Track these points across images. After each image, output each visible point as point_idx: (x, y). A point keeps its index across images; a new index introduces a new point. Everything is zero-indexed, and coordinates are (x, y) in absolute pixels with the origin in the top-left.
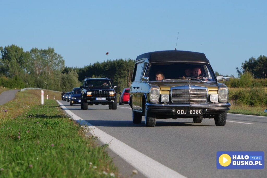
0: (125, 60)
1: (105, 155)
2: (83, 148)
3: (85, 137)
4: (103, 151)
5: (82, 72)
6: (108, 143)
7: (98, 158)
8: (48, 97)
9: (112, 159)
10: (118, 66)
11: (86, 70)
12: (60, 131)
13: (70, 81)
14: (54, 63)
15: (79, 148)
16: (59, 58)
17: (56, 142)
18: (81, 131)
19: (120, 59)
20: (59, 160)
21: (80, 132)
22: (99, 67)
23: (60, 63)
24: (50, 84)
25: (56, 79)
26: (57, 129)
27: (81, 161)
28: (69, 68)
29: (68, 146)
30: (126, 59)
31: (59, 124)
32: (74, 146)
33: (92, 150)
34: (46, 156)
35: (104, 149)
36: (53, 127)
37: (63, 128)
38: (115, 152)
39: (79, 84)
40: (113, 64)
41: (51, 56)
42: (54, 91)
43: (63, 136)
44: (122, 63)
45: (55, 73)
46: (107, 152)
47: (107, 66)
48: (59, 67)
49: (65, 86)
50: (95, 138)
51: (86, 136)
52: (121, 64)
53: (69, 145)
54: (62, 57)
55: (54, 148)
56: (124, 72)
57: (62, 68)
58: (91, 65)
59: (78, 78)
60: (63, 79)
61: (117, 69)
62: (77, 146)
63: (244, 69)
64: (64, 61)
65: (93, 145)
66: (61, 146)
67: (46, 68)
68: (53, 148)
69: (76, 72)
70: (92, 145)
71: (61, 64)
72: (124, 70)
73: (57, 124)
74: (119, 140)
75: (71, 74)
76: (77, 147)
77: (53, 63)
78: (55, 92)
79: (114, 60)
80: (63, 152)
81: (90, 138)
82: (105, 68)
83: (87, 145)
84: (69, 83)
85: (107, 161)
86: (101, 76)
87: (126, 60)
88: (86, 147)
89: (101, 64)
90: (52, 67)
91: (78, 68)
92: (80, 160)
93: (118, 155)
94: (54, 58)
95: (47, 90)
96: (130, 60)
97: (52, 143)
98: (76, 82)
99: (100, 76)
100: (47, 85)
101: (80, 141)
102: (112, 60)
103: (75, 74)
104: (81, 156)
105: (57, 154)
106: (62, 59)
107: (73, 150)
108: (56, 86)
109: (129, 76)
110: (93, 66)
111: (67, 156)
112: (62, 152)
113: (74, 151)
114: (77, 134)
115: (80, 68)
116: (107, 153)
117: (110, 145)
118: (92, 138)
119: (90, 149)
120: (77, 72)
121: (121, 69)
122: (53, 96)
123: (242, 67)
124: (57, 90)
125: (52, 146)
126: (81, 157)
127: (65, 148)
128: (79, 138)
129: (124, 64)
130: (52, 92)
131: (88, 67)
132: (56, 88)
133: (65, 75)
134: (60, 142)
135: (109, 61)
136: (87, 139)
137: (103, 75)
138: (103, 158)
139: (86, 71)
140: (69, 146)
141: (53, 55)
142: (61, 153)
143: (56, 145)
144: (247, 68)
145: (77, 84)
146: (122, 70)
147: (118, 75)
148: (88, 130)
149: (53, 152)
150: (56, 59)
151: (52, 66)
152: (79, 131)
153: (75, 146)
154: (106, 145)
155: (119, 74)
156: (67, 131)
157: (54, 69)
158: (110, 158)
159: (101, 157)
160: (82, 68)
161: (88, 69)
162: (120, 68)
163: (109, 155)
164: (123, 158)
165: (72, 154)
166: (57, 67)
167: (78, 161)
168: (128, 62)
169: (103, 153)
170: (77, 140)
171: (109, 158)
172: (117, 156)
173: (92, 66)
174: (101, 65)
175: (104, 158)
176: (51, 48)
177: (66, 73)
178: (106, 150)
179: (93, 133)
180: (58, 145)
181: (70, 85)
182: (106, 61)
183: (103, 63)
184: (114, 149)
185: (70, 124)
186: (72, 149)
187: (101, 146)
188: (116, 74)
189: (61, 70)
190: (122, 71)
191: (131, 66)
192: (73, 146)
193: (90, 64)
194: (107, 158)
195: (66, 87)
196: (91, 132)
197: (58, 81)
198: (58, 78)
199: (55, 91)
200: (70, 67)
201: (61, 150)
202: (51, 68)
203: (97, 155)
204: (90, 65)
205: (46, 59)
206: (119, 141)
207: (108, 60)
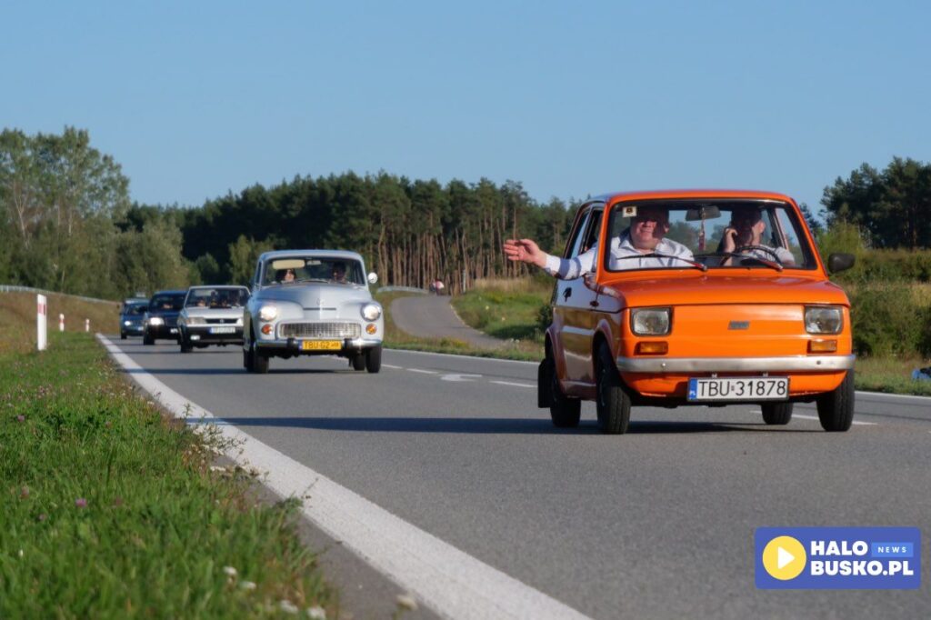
0: (367, 178)
1: (287, 542)
2: (201, 514)
3: (211, 472)
4: (279, 525)
5: (194, 222)
6: (298, 495)
7: (261, 549)
8: (65, 322)
9: (316, 555)
10: (337, 199)
11: (213, 216)
12: (111, 449)
13: (148, 258)
14: (86, 187)
15: (185, 513)
16: (106, 170)
17: (93, 491)
18: (194, 451)
19: (346, 173)
20: (106, 559)
21: (190, 453)
22: (265, 204)
23: (110, 187)
24: (71, 269)
25: (95, 251)
26: (99, 441)
27: (192, 562)
28: (144, 208)
29: (144, 507)
30: (370, 174)
31: (107, 423)
32: (166, 505)
33: (235, 519)
34: (56, 546)
35: (284, 517)
36: (82, 436)
37: (123, 439)
38: (325, 531)
39: (187, 269)
40: (316, 192)
41: (75, 162)
42: (86, 299)
43: (123, 468)
44: (352, 190)
45: (92, 228)
46: (296, 527)
47: (296, 199)
48: (105, 204)
49: (130, 279)
50: (247, 478)
51: (213, 469)
52: (351, 193)
53: (147, 501)
54: (119, 167)
55: (86, 515)
56: (360, 224)
57: (117, 208)
58: (231, 198)
59: (181, 248)
60: (122, 250)
61: (334, 210)
62: (178, 505)
63: (831, 213)
64: (125, 182)
65: (240, 502)
66: (114, 507)
67: (56, 207)
68: (83, 515)
69: (173, 226)
70: (235, 502)
71: (113, 192)
72: (361, 215)
73: (98, 423)
74: (344, 485)
75: (153, 231)
76: (179, 511)
77: (83, 191)
78: (89, 303)
79: (321, 177)
80: (123, 527)
81: (228, 478)
82: (289, 206)
83: (218, 501)
84: (145, 265)
85: (295, 563)
86: (272, 239)
87: (371, 178)
88: (214, 508)
89: (273, 191)
90: (81, 206)
91: (180, 207)
92: (191, 557)
93: (339, 543)
94: (90, 168)
95: (62, 295)
96: (386, 176)
97: (80, 496)
98: (173, 264)
99: (268, 240)
100: (59, 275)
101: (191, 488)
102: (315, 178)
103: (169, 233)
104: (192, 542)
105: (99, 537)
106: (119, 174)
107: (163, 522)
108: (94, 278)
109: (381, 238)
110: (238, 202)
111: (140, 543)
112: (117, 527)
113: (168, 525)
114: (179, 463)
115: (187, 207)
116: (295, 532)
117: (306, 502)
118: (235, 477)
119: (229, 519)
120: (177, 225)
121: (350, 212)
122: (84, 319)
123: (824, 202)
124: (98, 295)
125: (81, 505)
126: (194, 548)
127: (129, 514)
128: (186, 476)
129: (360, 192)
130: (80, 301)
131: (221, 204)
132: (94, 286)
133: (131, 235)
134: (110, 491)
135: (304, 182)
136: (217, 480)
137: (279, 237)
138: (279, 549)
139: (211, 219)
140: (148, 506)
141: (85, 159)
142: (114, 531)
143: (95, 502)
144: (845, 207)
145: (175, 272)
146: (353, 216)
147: (338, 237)
148: (219, 448)
149: (84, 529)
150: (96, 173)
151: (80, 202)
152: (183, 449)
153: (170, 505)
154: (294, 503)
155: (343, 233)
156: (137, 450)
157: (88, 211)
158: (306, 550)
159: (274, 549)
160: (197, 208)
161: (220, 213)
162: (346, 209)
163: (302, 543)
164: (360, 553)
165: (156, 537)
166: (98, 203)
167: (184, 561)
168: (378, 186)
169: (282, 531)
170: (177, 485)
171: (302, 550)
172: (333, 545)
173: (235, 199)
174: (272, 197)
175: (283, 552)
176: (77, 129)
177: (134, 227)
178: (290, 519)
179: (243, 456)
180: (101, 500)
181: (149, 275)
182: (290, 181)
183: (277, 190)
184: (323, 520)
185: (151, 423)
186: (159, 516)
187: (271, 506)
188: (330, 233)
189: (114, 217)
190: (354, 222)
191: (389, 200)
192: (163, 508)
193: (227, 194)
194: (297, 552)
195: (135, 284)
196: (232, 453)
197: (104, 260)
198: (102, 246)
199: (93, 297)
200: (149, 204)
201: (114, 521)
202: (78, 208)
203: (255, 539)
204: (227, 197)
205: (58, 174)
206: (341, 487)
207: (298, 176)
